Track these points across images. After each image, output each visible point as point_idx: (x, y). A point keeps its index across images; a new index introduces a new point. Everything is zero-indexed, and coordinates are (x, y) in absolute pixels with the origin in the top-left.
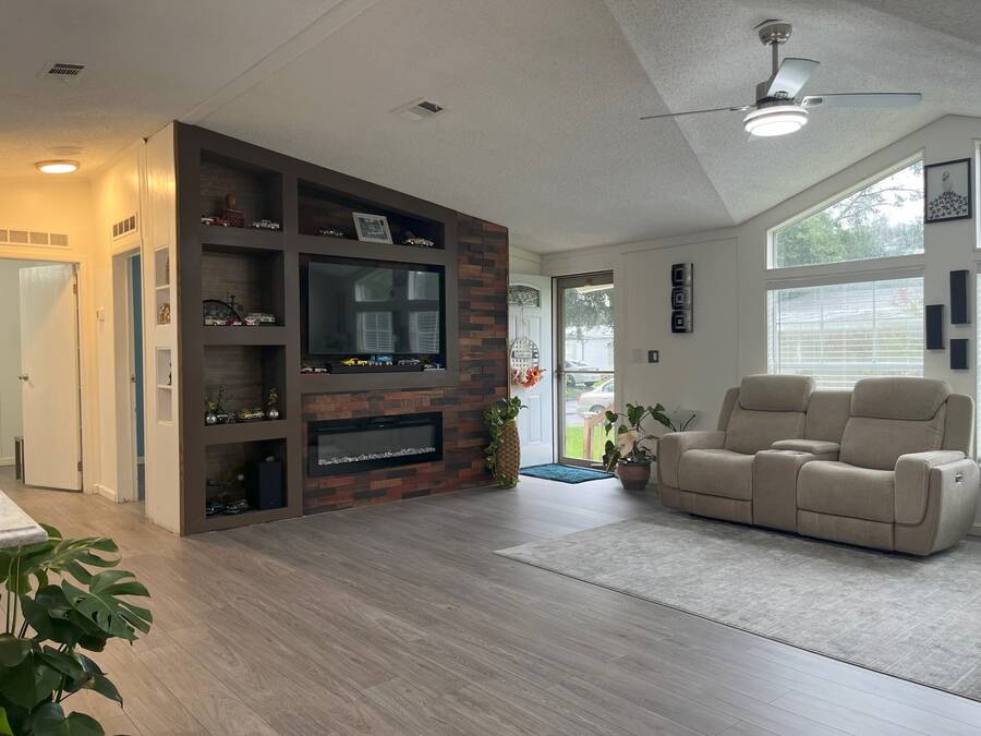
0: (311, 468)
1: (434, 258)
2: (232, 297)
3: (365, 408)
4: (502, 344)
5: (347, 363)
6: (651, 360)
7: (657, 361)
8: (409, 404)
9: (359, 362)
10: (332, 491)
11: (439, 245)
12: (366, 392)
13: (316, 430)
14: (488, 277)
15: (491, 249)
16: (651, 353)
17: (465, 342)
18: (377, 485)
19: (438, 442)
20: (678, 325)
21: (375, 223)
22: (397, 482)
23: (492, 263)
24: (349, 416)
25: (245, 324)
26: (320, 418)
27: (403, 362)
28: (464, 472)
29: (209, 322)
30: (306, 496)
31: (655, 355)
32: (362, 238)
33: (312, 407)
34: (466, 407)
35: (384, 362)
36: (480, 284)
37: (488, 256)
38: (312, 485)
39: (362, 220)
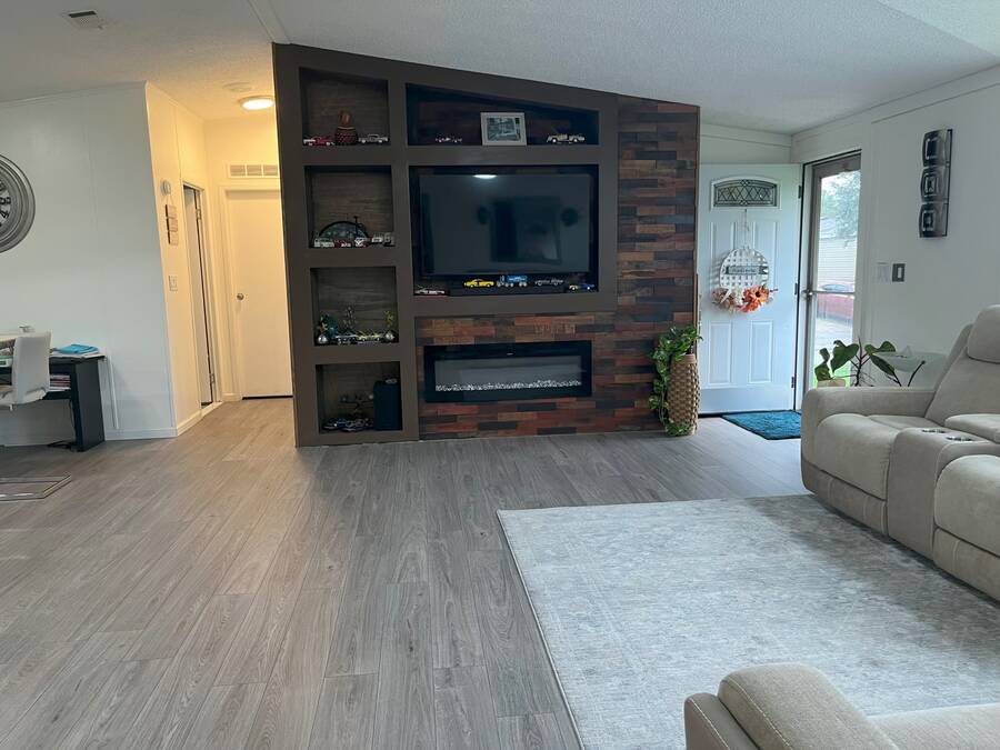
0: (429, 395)
1: (585, 155)
2: (356, 217)
3: (490, 332)
6: (895, 279)
7: (902, 279)
8: (545, 329)
10: (453, 418)
11: (592, 139)
12: (493, 316)
13: (433, 354)
14: (665, 170)
15: (670, 137)
16: (896, 267)
18: (504, 417)
21: (510, 121)
23: (671, 155)
24: (472, 342)
26: (437, 343)
27: (539, 282)
29: (317, 244)
30: (422, 420)
33: (427, 332)
35: (516, 284)
38: (430, 410)
39: (492, 120)
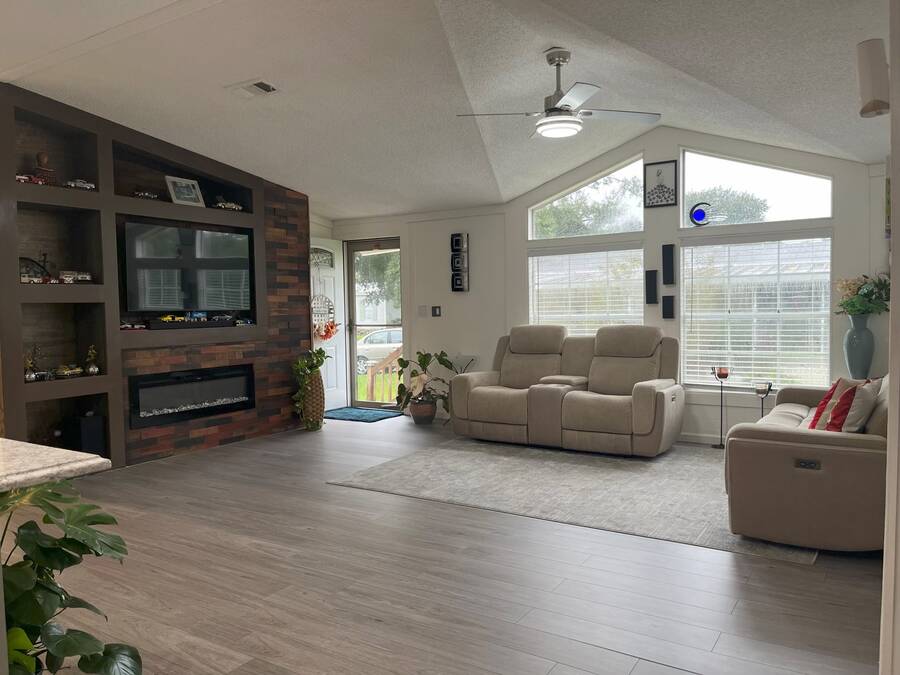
0: (133, 420)
1: (242, 221)
2: (45, 255)
3: (182, 362)
4: (306, 300)
5: (165, 319)
6: (434, 314)
7: (439, 315)
8: (223, 357)
9: (177, 319)
10: (154, 441)
11: (247, 209)
12: (185, 346)
13: (137, 384)
14: (292, 240)
15: (295, 215)
16: (434, 309)
17: (272, 299)
18: (195, 434)
19: (250, 391)
20: (457, 286)
21: (188, 187)
22: (213, 430)
23: (295, 227)
24: (167, 369)
25: (62, 282)
26: (140, 372)
27: (216, 318)
28: (274, 418)
29: (25, 279)
30: (128, 447)
31: (438, 310)
32: (176, 201)
33: (132, 362)
34: (275, 359)
35: (199, 319)
36: (285, 246)
37: (292, 221)
38: (134, 436)
39: (174, 184)
